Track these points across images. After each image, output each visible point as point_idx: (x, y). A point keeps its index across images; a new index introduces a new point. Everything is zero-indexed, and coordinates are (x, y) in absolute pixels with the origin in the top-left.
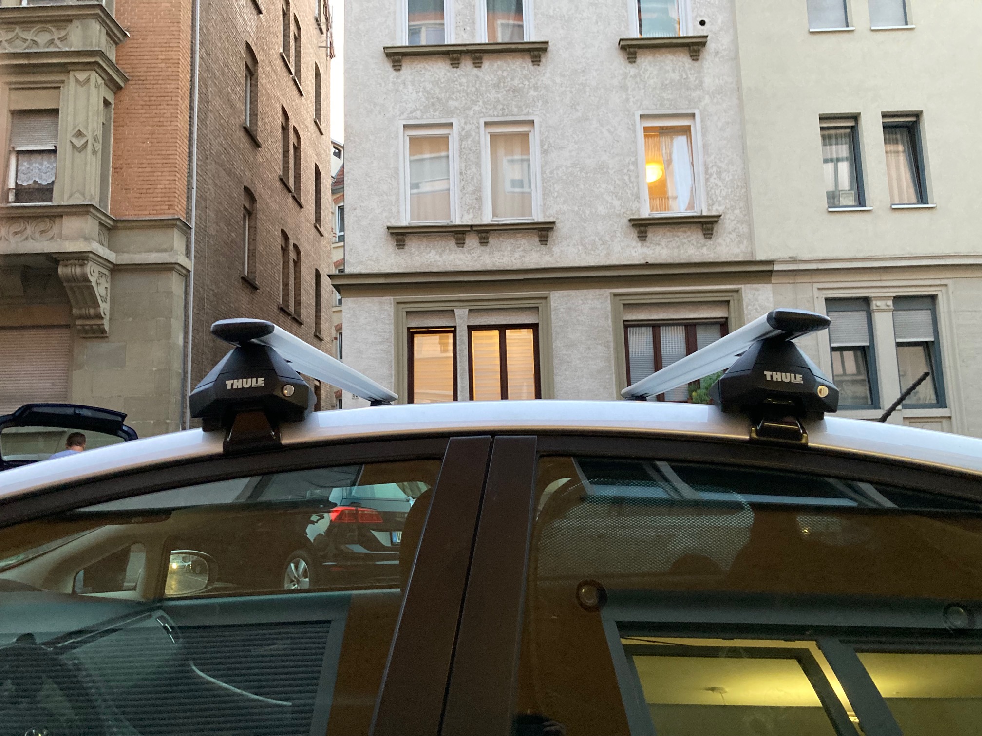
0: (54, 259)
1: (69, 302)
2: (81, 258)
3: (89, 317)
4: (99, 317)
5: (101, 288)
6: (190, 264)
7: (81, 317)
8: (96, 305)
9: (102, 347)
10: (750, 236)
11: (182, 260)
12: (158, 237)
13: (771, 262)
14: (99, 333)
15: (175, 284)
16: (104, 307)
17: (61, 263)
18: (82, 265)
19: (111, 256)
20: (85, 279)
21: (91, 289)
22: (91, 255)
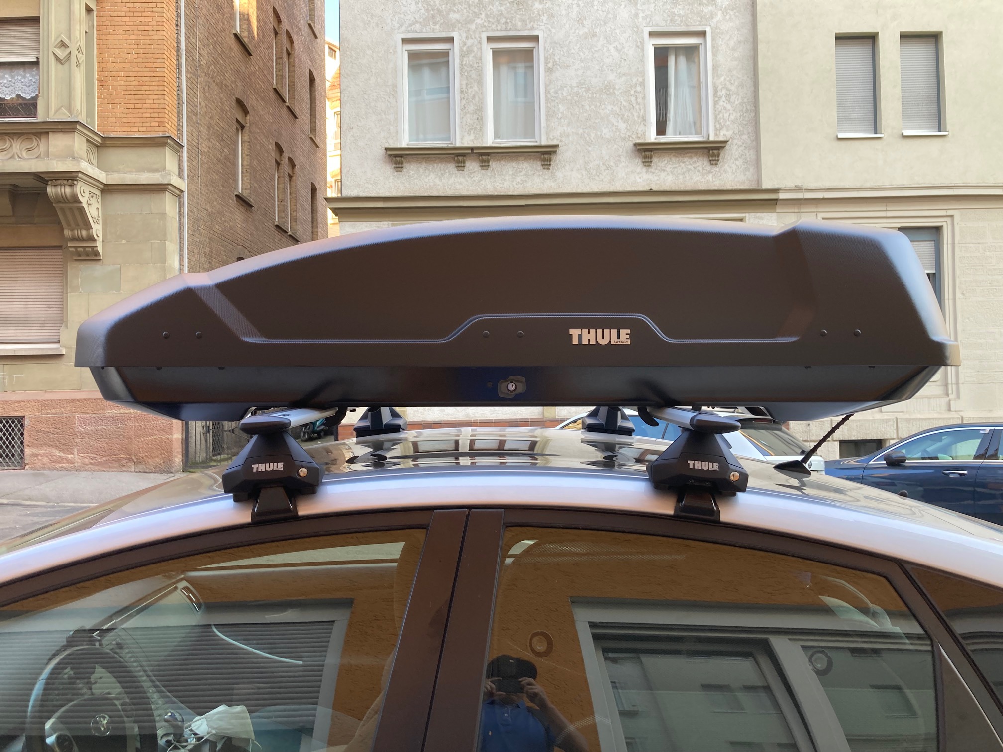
0: (43, 178)
1: (59, 223)
2: (70, 177)
3: (81, 239)
4: (91, 239)
5: (93, 209)
6: (183, 185)
7: (74, 239)
8: (88, 227)
9: (97, 270)
10: (757, 163)
11: (175, 180)
12: (148, 156)
14: (92, 256)
15: (169, 204)
16: (97, 229)
17: (49, 183)
18: (71, 185)
19: (102, 176)
20: (75, 200)
21: (82, 211)
22: (80, 175)
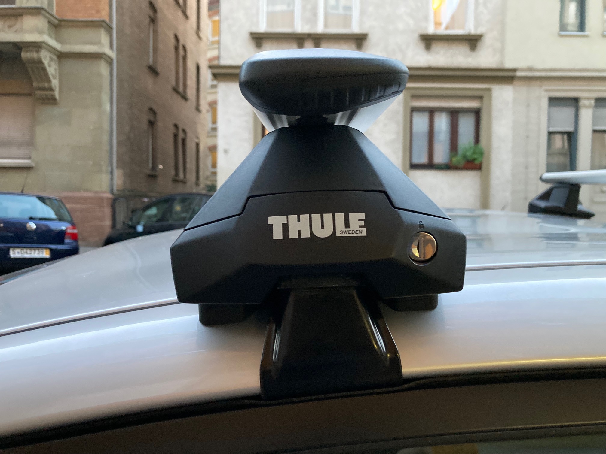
0: (19, 46)
1: (30, 79)
2: (37, 46)
3: (44, 89)
4: (51, 89)
5: (52, 69)
6: (113, 55)
7: (40, 89)
8: (49, 81)
9: (55, 111)
10: (502, 51)
11: (107, 51)
12: (89, 33)
13: (514, 70)
14: (51, 101)
15: (103, 68)
16: (55, 83)
17: (23, 49)
18: (38, 52)
19: (58, 46)
20: (40, 62)
21: (44, 69)
22: (43, 45)
